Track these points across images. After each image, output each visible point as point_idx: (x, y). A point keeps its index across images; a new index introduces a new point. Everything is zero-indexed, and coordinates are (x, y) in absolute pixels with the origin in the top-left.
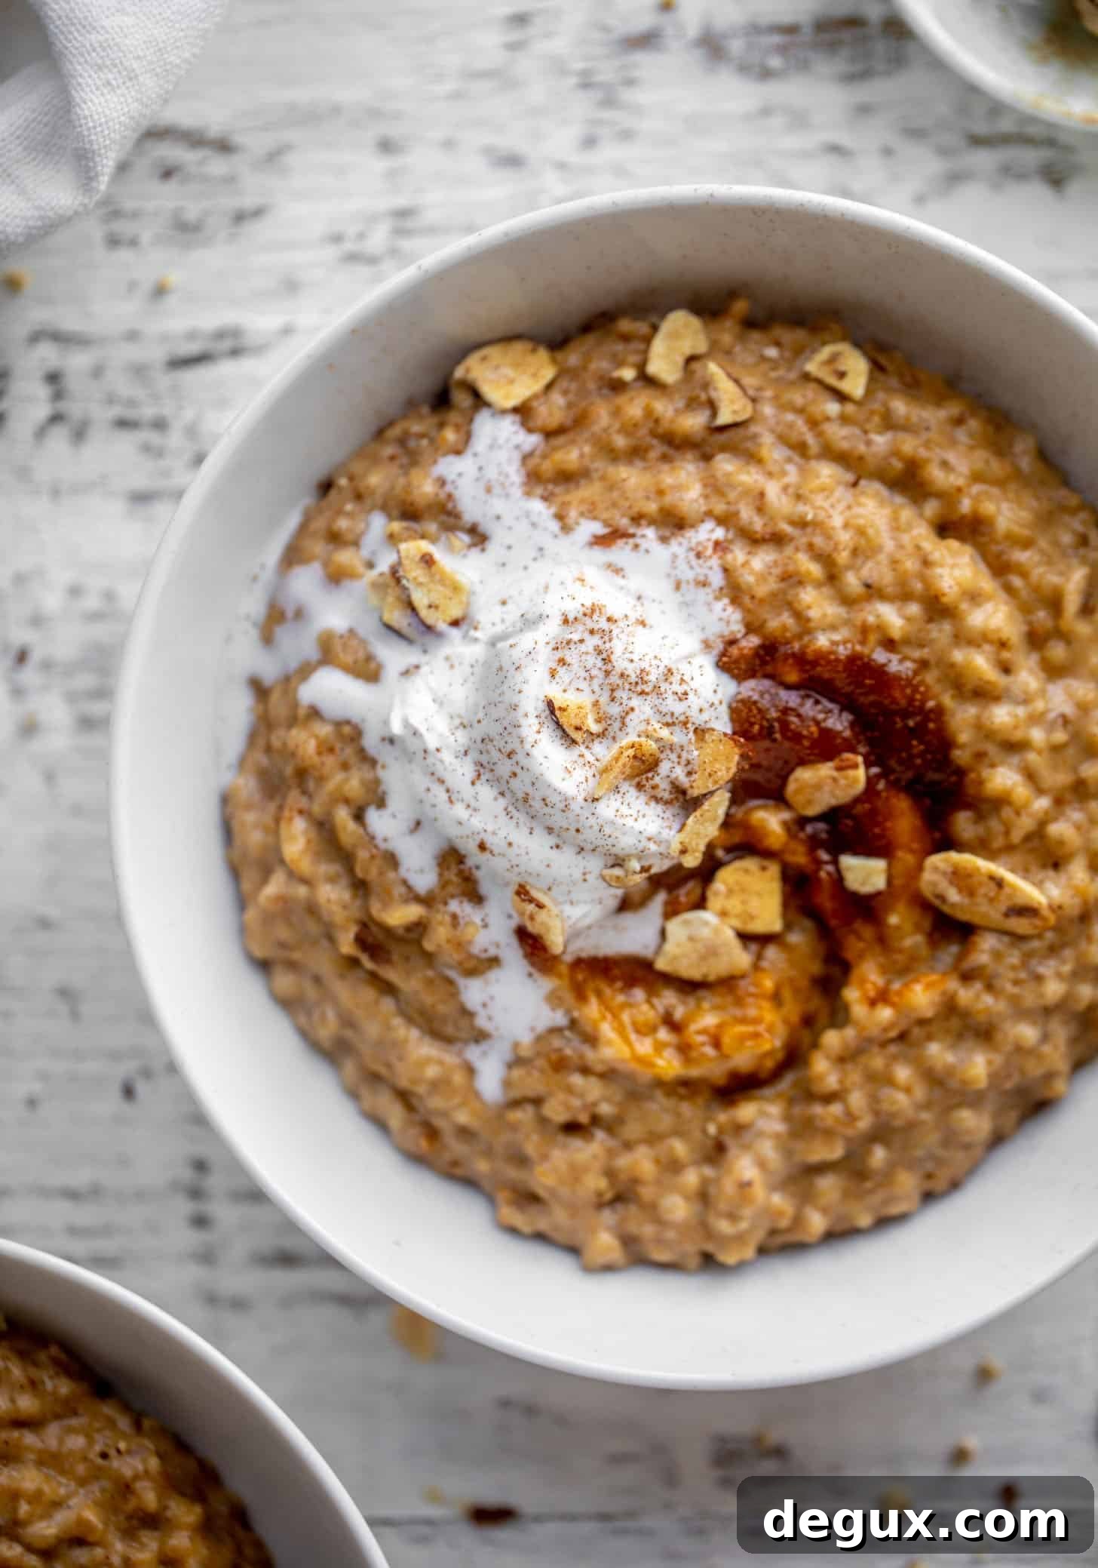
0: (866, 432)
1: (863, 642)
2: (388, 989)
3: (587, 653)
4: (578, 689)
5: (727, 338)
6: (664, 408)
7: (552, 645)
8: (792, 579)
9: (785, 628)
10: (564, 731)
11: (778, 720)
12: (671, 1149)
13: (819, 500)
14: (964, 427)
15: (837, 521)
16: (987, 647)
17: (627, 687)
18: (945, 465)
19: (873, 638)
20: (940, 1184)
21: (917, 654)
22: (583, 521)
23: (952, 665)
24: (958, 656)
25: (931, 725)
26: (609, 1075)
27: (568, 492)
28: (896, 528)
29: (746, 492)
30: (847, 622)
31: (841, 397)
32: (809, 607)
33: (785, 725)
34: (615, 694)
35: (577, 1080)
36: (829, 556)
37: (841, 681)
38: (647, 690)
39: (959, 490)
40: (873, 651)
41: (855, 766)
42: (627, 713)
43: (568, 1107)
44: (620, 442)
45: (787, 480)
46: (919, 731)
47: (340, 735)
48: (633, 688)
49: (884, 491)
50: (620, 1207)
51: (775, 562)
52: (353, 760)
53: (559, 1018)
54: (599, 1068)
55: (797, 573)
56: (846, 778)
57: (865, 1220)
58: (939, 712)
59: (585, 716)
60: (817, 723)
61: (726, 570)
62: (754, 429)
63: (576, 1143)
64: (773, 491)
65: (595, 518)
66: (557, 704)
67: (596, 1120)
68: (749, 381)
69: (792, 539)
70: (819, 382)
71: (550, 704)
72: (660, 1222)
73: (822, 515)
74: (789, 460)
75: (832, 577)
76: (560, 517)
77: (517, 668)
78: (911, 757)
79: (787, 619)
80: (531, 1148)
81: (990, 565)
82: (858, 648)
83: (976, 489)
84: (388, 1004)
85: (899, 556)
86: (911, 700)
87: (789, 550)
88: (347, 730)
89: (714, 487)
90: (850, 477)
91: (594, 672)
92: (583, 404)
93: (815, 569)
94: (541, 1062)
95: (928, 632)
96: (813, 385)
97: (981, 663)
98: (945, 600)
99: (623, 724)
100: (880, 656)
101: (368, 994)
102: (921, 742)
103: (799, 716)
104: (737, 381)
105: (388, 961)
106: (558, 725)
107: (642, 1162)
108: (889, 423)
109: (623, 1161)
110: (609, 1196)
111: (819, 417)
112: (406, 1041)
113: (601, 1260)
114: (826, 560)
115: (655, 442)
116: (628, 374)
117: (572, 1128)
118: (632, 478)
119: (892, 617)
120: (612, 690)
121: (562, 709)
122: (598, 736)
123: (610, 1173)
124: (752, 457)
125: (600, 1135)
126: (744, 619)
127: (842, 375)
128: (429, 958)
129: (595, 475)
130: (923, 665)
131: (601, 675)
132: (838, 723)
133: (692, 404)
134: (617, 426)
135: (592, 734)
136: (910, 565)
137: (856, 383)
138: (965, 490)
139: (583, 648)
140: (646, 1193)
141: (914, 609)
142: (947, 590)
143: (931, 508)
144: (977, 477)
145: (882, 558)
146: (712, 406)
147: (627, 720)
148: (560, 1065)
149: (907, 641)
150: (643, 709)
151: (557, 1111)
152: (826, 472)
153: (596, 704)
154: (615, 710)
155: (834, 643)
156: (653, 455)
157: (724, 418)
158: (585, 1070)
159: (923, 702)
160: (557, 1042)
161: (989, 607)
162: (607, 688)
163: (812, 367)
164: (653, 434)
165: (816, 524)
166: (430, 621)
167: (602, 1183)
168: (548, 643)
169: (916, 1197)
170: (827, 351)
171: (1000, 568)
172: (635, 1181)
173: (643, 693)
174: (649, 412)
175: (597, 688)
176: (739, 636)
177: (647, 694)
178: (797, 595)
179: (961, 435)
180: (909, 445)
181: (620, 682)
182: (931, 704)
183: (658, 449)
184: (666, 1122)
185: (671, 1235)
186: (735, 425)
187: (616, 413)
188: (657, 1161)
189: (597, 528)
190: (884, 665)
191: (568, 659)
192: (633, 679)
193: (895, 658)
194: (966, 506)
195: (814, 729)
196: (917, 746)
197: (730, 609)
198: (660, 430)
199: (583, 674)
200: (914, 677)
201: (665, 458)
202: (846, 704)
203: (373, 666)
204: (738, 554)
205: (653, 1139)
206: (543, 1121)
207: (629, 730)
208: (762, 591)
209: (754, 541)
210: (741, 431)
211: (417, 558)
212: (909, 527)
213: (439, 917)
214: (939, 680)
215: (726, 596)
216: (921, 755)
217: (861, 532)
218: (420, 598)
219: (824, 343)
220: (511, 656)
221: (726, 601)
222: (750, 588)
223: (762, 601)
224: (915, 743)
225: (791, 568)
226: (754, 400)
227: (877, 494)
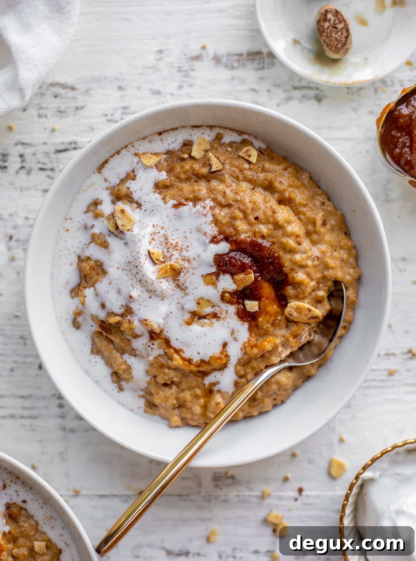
0: (257, 173)
1: (255, 237)
2: (111, 342)
3: (160, 236)
4: (158, 248)
5: (216, 145)
6: (196, 166)
7: (150, 234)
8: (234, 218)
9: (231, 233)
10: (153, 261)
11: (229, 261)
12: (195, 391)
13: (242, 194)
14: (287, 171)
15: (247, 200)
16: (293, 237)
17: (172, 248)
18: (280, 182)
19: (257, 235)
20: (278, 402)
21: (271, 240)
22: (170, 200)
23: (282, 243)
24: (284, 240)
25: (276, 261)
26: (176, 369)
27: (167, 191)
28: (265, 201)
29: (220, 191)
30: (250, 231)
31: (250, 163)
32: (238, 227)
33: (230, 262)
34: (169, 250)
35: (167, 371)
36: (245, 211)
37: (249, 249)
38: (178, 249)
39: (285, 190)
40: (258, 239)
41: (251, 273)
42: (172, 256)
43: (164, 379)
44: (183, 176)
45: (232, 188)
46: (272, 263)
47: (97, 265)
48: (174, 248)
49: (262, 191)
50: (180, 409)
51: (228, 213)
52: (100, 272)
53: (162, 352)
54: (173, 367)
55: (235, 216)
56: (248, 277)
57: (255, 413)
58: (279, 257)
59: (160, 256)
60: (240, 261)
61: (213, 215)
62: (223, 172)
63: (167, 389)
64: (228, 191)
65: (174, 199)
66: (151, 252)
67: (173, 382)
68: (222, 158)
69: (233, 206)
70: (243, 158)
71: (149, 252)
72: (193, 414)
73: (243, 198)
74: (233, 182)
75: (246, 217)
76: (164, 199)
77: (140, 241)
78: (270, 271)
79: (232, 230)
80: (153, 391)
81: (294, 212)
82: (253, 238)
83: (290, 189)
84: (111, 346)
85: (266, 210)
86: (270, 254)
87: (233, 209)
88: (98, 263)
89: (211, 190)
90: (252, 187)
91: (163, 243)
92: (172, 165)
93: (241, 215)
94: (156, 365)
95: (275, 233)
96: (241, 159)
97: (291, 242)
98: (280, 223)
99: (170, 259)
100: (260, 241)
101: (105, 343)
102: (273, 266)
103: (235, 259)
104: (218, 158)
105: (111, 333)
106: (151, 259)
107: (187, 396)
108: (263, 170)
109: (181, 395)
110: (177, 406)
111: (243, 169)
112: (116, 357)
113: (175, 425)
114: (244, 212)
115: (193, 176)
116: (186, 156)
117: (165, 385)
118: (186, 187)
119: (264, 229)
120: (168, 249)
121: (153, 254)
122: (163, 263)
123: (177, 399)
124: (223, 181)
125: (174, 387)
126: (219, 230)
127: (250, 156)
128: (122, 332)
129: (175, 187)
130: (273, 243)
131: (165, 243)
132: (247, 260)
133: (204, 165)
134: (182, 172)
135: (161, 262)
136: (269, 213)
137: (254, 159)
138: (286, 190)
139: (159, 235)
140: (188, 405)
141: (270, 226)
142: (280, 221)
143: (276, 195)
144: (290, 186)
145: (261, 211)
146: (210, 165)
147: (171, 258)
148: (162, 366)
149: (269, 236)
150: (176, 254)
151: (161, 380)
152: (245, 185)
153: (163, 252)
154: (168, 255)
155: (246, 237)
156: (192, 180)
157: (214, 169)
158: (169, 368)
159: (274, 255)
160: (161, 359)
161: (293, 225)
162: (166, 248)
163: (241, 154)
164: (193, 174)
165: (241, 201)
166: (122, 230)
167: (175, 402)
168: (149, 233)
169: (271, 407)
170: (245, 149)
171: (297, 213)
172: (185, 401)
173: (176, 250)
174: (191, 167)
175: (164, 248)
176: (217, 235)
177: (178, 250)
178: (235, 223)
179: (286, 174)
180: (270, 176)
181: (170, 246)
182: (276, 255)
183: (194, 178)
184: (194, 383)
185: (196, 417)
186: (217, 171)
187: (182, 167)
188: (191, 395)
189: (175, 202)
190: (261, 243)
191: (155, 238)
192: (174, 246)
193: (265, 241)
194: (287, 195)
195: (239, 263)
196: (271, 268)
197: (214, 227)
198: (195, 173)
199: (159, 243)
200: (270, 247)
201: (196, 181)
202: (250, 255)
203: (106, 244)
204: (217, 211)
205: (190, 388)
206: (157, 383)
207: (172, 261)
208: (224, 221)
209: (222, 206)
210: (219, 173)
211: (119, 211)
212: (269, 201)
213: (125, 321)
214: (278, 248)
215: (213, 223)
216: (273, 270)
217: (254, 203)
218: (119, 223)
219: (245, 147)
220: (138, 237)
221: (213, 225)
222: (221, 220)
223: (224, 225)
224: (271, 267)
225: (233, 214)
226: (223, 164)
227: (260, 192)
